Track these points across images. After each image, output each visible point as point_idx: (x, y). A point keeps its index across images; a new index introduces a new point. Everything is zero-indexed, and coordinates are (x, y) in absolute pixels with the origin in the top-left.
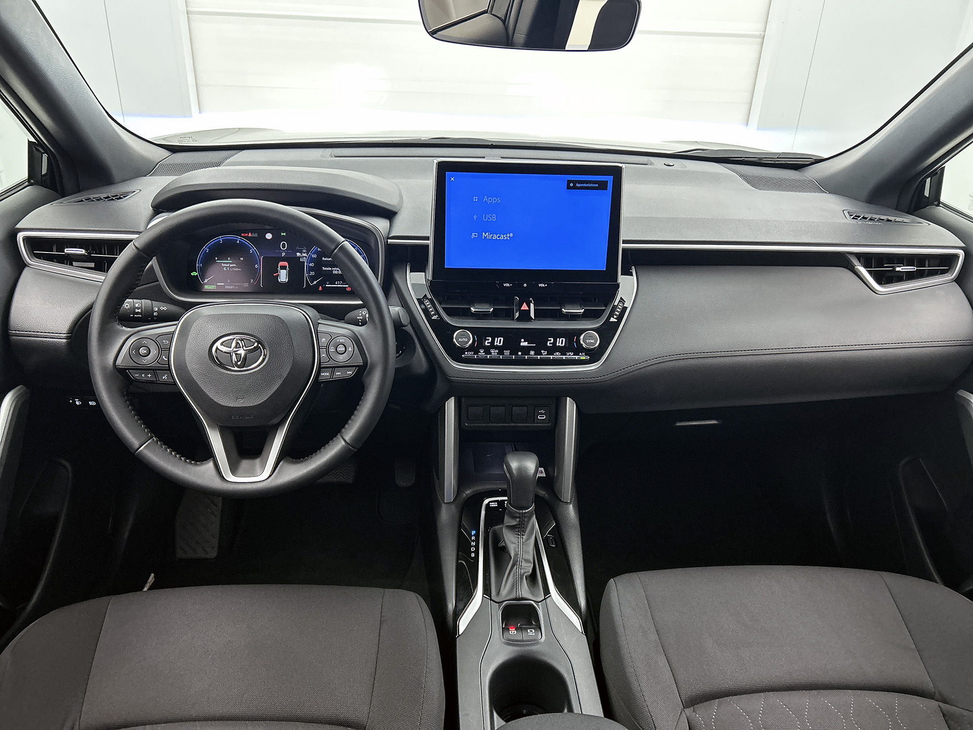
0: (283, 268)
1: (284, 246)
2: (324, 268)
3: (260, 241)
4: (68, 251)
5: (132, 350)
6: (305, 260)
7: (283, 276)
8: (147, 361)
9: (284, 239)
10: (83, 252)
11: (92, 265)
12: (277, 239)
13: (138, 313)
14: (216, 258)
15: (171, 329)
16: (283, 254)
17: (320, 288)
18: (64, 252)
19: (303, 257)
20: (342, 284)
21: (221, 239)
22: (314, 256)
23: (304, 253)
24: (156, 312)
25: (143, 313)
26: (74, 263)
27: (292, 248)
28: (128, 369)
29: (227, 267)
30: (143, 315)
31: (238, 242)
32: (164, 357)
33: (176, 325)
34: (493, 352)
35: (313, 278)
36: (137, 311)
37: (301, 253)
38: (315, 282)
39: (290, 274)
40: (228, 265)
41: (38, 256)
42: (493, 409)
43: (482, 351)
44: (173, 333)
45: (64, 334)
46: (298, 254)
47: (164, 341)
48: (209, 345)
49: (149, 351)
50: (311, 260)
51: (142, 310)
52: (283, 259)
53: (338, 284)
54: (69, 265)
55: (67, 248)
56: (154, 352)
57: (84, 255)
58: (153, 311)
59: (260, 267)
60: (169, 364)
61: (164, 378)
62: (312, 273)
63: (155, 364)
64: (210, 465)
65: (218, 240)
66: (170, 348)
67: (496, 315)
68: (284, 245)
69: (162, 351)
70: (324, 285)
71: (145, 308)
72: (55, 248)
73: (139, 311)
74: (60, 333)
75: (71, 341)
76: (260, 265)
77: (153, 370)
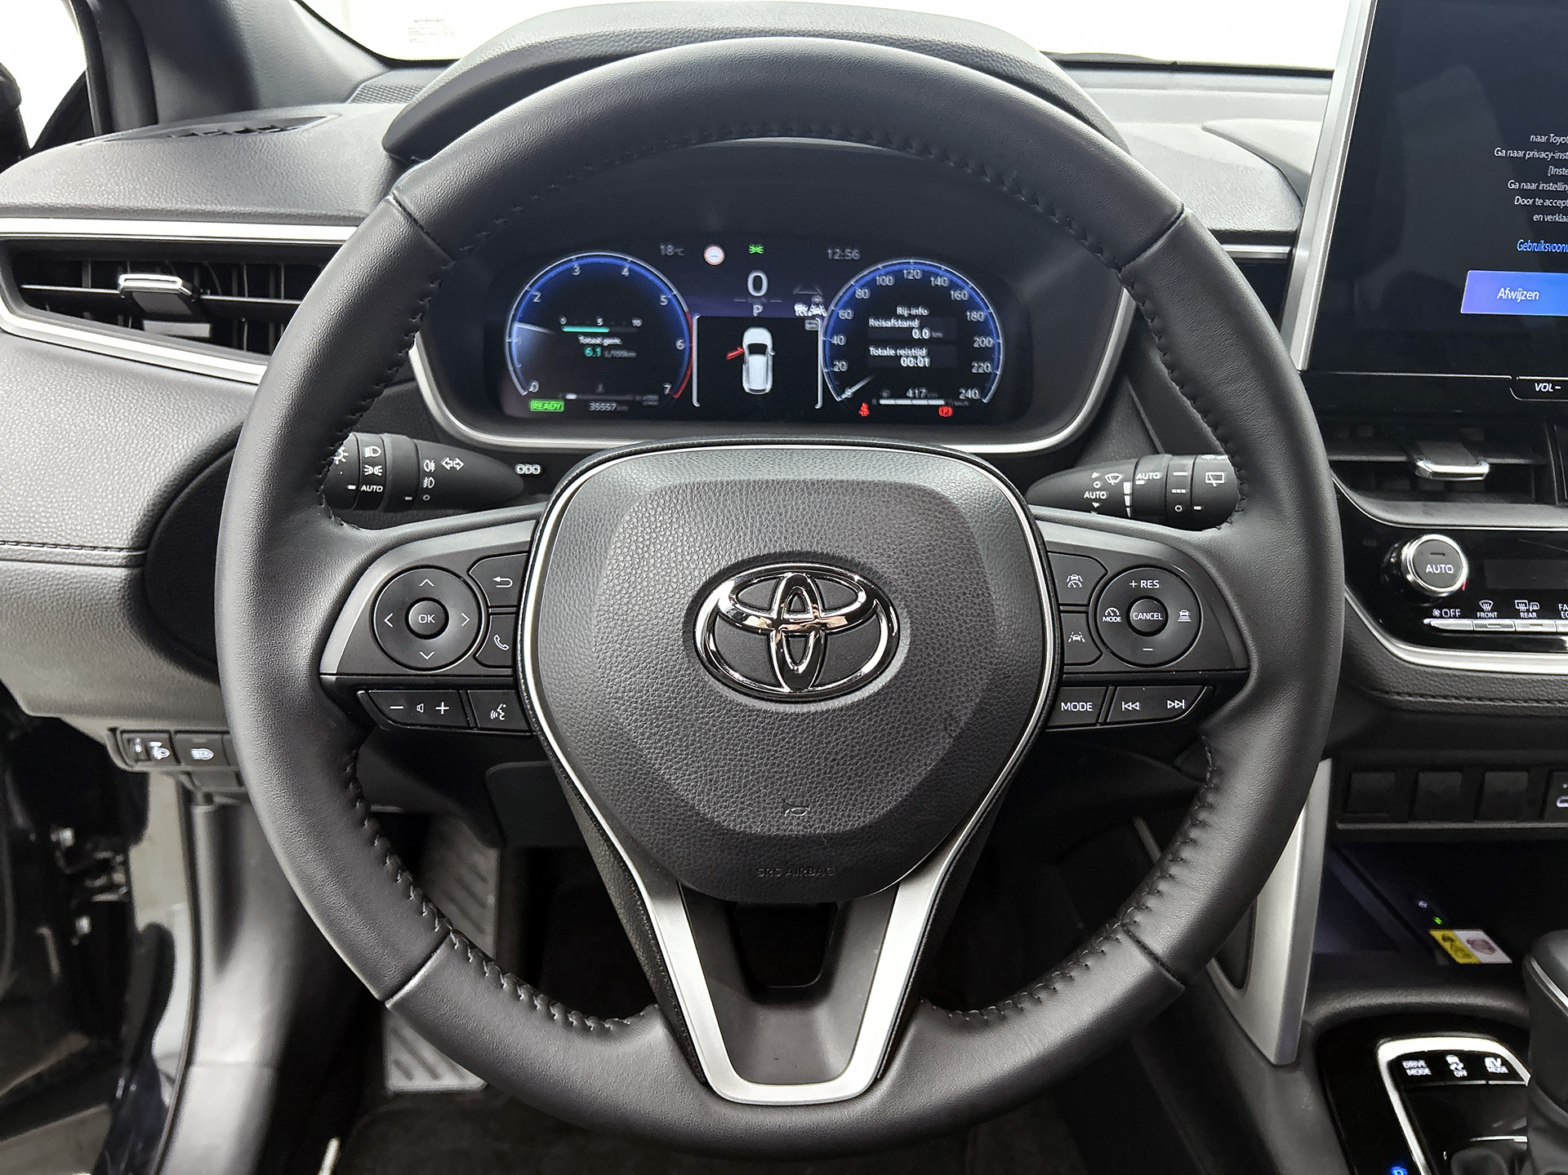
0: (757, 349)
1: (757, 283)
2: (873, 351)
3: (689, 271)
4: (128, 281)
5: (382, 615)
6: (820, 326)
7: (757, 375)
8: (437, 652)
9: (756, 262)
10: (175, 283)
11: (204, 329)
12: (737, 263)
13: (372, 481)
14: (563, 321)
15: (519, 534)
16: (757, 310)
17: (864, 410)
18: (115, 286)
19: (814, 317)
20: (926, 398)
21: (575, 263)
22: (846, 314)
23: (817, 305)
24: (430, 474)
25: (389, 478)
26: (147, 323)
27: (784, 290)
28: (367, 686)
29: (594, 346)
30: (387, 487)
31: (625, 272)
32: (497, 639)
33: (536, 518)
34: (1522, 608)
35: (842, 381)
36: (369, 470)
37: (809, 305)
38: (849, 393)
39: (778, 369)
40: (598, 341)
41: (38, 302)
42: (1425, 779)
43: (1487, 607)
44: (526, 551)
45: (121, 549)
46: (800, 309)
47: (498, 579)
48: (688, 599)
49: (442, 616)
50: (837, 326)
51: (384, 469)
52: (758, 322)
53: (914, 398)
54: (133, 327)
55: (125, 272)
56: (460, 620)
57: (180, 295)
58: (420, 474)
59: (691, 348)
60: (514, 666)
61: (493, 715)
62: (841, 366)
63: (465, 666)
64: (653, 1034)
65: (566, 266)
66: (518, 606)
67: (1499, 487)
68: (758, 281)
69: (488, 615)
70: (874, 401)
71: (394, 460)
72: (87, 277)
73: (377, 470)
74: (107, 548)
75: (143, 573)
76: (691, 342)
77: (456, 688)
